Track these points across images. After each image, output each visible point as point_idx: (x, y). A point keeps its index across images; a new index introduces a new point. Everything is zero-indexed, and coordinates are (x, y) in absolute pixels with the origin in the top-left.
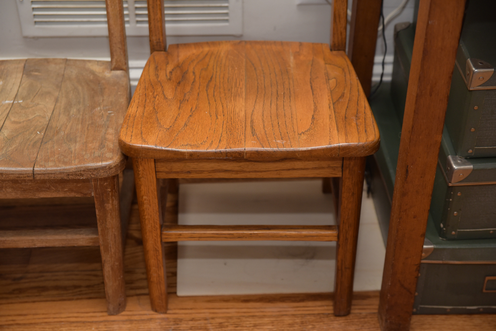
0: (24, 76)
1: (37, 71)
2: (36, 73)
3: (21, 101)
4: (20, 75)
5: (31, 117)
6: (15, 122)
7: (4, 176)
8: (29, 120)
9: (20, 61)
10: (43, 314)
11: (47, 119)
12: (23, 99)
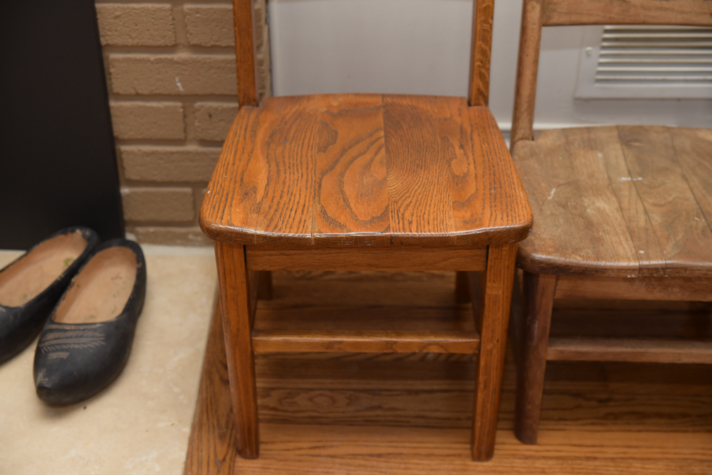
0: (624, 147)
1: (636, 140)
2: (637, 144)
3: (640, 179)
4: (618, 146)
5: (670, 199)
6: (654, 205)
7: (688, 272)
8: (670, 202)
9: (610, 129)
10: (659, 448)
11: (694, 202)
12: (640, 175)
